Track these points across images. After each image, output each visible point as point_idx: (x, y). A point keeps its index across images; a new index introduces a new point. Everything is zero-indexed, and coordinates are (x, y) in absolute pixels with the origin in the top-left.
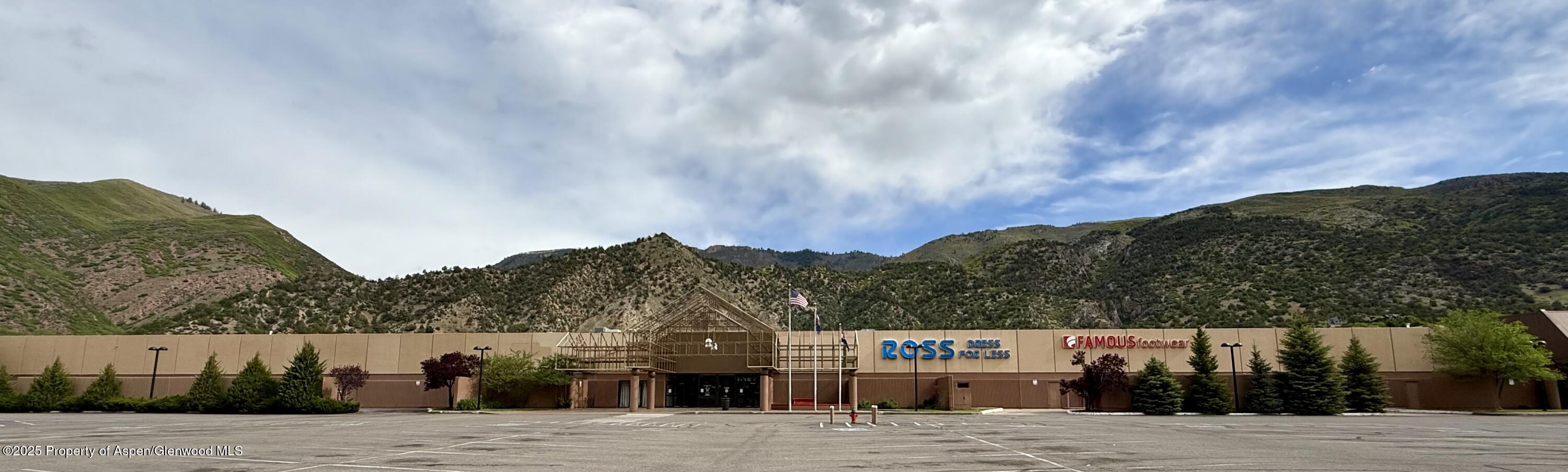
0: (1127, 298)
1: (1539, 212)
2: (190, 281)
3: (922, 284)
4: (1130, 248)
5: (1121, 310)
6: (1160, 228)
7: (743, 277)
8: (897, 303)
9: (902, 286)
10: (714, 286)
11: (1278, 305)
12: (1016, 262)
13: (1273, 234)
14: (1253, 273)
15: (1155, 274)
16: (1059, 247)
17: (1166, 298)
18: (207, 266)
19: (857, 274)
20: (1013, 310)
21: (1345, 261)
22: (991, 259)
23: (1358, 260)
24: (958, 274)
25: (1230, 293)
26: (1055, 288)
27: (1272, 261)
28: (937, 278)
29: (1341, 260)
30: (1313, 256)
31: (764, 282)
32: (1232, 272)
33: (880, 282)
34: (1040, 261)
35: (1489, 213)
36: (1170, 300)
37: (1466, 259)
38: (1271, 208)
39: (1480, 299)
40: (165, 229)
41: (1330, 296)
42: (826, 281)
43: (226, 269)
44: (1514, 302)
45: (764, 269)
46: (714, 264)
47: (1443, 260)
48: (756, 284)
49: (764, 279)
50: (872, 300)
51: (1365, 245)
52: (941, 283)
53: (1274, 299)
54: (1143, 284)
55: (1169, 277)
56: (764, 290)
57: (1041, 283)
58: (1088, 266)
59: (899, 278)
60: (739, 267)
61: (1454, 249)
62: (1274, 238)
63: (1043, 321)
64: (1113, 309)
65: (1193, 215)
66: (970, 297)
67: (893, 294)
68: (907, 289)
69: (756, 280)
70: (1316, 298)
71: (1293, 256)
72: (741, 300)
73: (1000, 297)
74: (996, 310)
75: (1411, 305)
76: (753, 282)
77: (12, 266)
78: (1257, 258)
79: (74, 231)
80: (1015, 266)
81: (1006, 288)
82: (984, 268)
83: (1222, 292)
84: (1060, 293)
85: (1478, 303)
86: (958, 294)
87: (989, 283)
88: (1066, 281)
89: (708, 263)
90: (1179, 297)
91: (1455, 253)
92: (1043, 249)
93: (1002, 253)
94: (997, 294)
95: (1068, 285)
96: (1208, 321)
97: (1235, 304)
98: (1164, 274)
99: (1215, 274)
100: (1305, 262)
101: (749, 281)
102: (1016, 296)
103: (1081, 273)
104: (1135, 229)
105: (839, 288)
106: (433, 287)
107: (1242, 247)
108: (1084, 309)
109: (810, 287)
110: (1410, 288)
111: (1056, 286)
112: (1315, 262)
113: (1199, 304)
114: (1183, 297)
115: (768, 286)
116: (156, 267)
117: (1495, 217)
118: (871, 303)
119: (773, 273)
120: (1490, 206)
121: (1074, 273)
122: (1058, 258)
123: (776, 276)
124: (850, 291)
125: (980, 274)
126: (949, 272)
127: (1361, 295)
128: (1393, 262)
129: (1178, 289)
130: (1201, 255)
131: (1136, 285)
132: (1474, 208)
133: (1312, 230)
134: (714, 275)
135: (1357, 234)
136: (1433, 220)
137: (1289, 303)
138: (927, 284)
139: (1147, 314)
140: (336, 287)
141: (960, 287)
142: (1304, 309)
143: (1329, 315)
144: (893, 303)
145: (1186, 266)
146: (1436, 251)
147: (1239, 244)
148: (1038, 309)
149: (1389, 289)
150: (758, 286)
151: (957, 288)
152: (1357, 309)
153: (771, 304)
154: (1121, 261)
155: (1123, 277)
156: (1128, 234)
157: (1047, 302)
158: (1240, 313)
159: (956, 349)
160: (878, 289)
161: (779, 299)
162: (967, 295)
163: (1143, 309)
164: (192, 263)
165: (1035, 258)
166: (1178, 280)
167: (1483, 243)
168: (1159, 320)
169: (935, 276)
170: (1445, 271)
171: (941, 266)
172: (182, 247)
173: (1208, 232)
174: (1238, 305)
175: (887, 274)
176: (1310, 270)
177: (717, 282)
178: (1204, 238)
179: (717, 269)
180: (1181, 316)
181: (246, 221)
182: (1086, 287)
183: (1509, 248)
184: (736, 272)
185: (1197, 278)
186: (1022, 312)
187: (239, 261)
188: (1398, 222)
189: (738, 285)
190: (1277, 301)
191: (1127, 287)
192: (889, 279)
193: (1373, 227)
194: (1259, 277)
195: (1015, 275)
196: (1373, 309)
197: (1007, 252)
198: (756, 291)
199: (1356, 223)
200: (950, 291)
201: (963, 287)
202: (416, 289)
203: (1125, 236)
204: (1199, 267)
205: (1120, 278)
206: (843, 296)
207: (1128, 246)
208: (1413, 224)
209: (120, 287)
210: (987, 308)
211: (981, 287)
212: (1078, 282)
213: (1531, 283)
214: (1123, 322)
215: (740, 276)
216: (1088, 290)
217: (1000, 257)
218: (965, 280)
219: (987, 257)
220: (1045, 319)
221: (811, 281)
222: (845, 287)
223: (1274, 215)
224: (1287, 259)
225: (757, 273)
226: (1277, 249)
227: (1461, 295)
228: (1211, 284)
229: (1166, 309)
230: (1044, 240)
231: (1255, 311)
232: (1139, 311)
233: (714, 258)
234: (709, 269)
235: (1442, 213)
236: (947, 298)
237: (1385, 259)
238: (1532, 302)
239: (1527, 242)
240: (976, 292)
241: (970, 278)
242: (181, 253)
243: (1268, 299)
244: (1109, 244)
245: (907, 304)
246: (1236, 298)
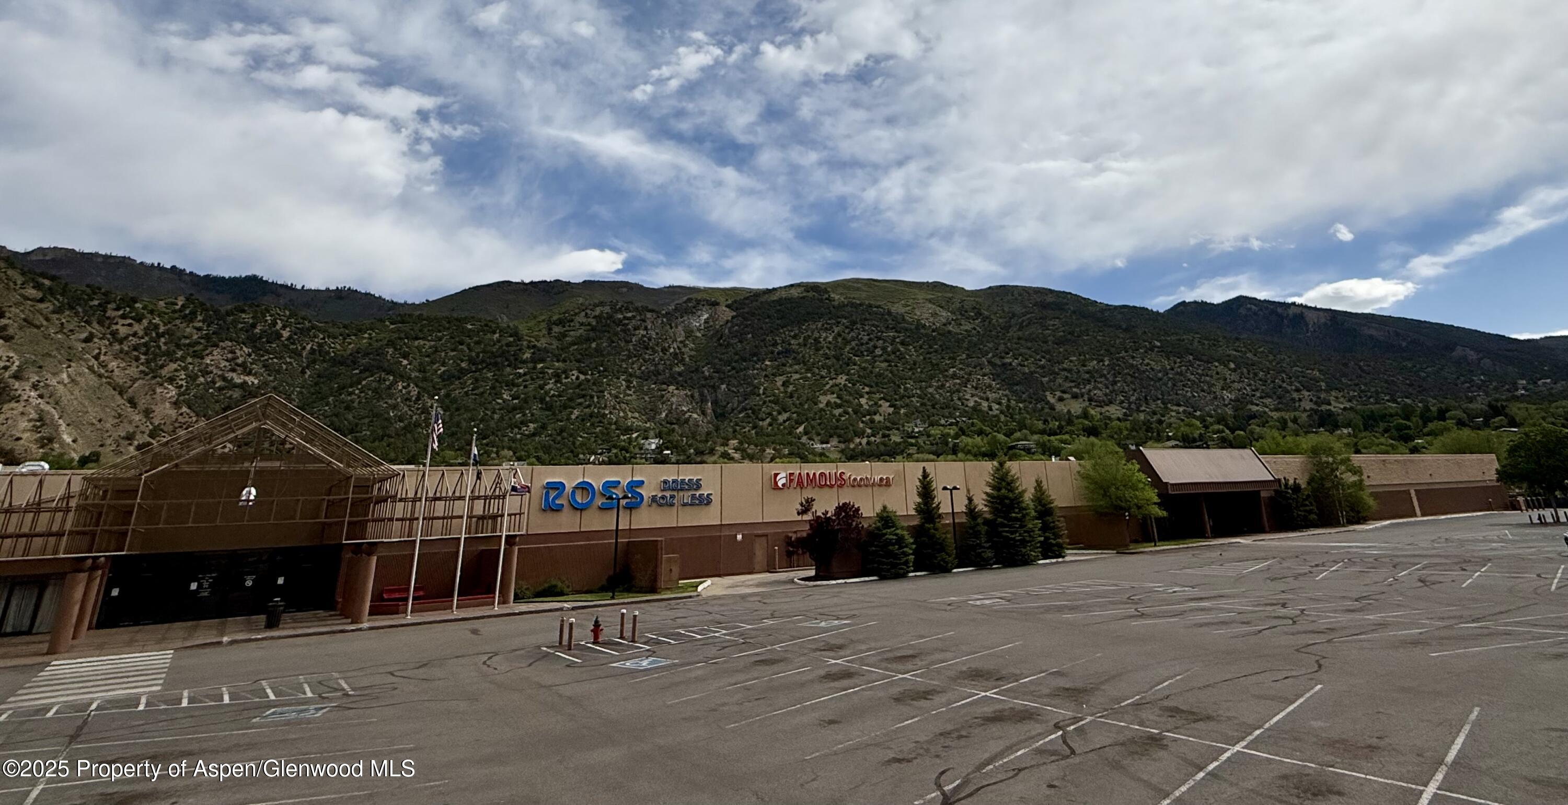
0: (724, 386)
1: (1054, 325)
3: (453, 350)
4: (729, 325)
5: (715, 403)
6: (762, 303)
7: (110, 313)
8: (409, 378)
9: (420, 351)
10: (38, 327)
11: (871, 403)
12: (593, 329)
13: (866, 323)
14: (848, 365)
15: (755, 359)
16: (649, 315)
17: (765, 389)
19: (345, 327)
20: (584, 396)
21: (925, 359)
22: (560, 322)
23: (935, 359)
24: (511, 339)
25: (828, 387)
26: (640, 369)
27: (865, 353)
28: (478, 343)
29: (921, 358)
30: (899, 350)
31: (156, 327)
32: (829, 362)
33: (385, 342)
34: (624, 331)
35: (1023, 321)
36: (769, 392)
37: (1010, 364)
38: (864, 295)
39: (1021, 405)
41: (913, 396)
42: (286, 334)
44: (1043, 409)
45: (162, 303)
46: (47, 282)
47: (995, 364)
48: (137, 327)
49: (157, 320)
50: (366, 370)
51: (940, 343)
52: (484, 352)
53: (866, 396)
54: (741, 370)
55: (768, 363)
56: (152, 340)
57: (623, 361)
58: (681, 342)
59: (417, 338)
60: (106, 294)
61: (1003, 354)
62: (867, 328)
63: (622, 414)
64: (707, 401)
65: (795, 293)
66: (525, 374)
67: (405, 362)
68: (428, 356)
69: (139, 320)
70: (902, 397)
71: (884, 349)
72: (96, 357)
73: (566, 378)
74: (560, 396)
75: (975, 409)
76: (130, 325)
78: (853, 349)
80: (592, 334)
81: (577, 365)
82: (549, 334)
83: (818, 386)
84: (645, 377)
85: (1020, 409)
86: (508, 369)
87: (555, 355)
88: (654, 360)
89: (33, 280)
90: (778, 389)
91: (1003, 358)
92: (630, 315)
93: (576, 314)
94: (565, 372)
95: (656, 365)
96: (807, 420)
97: (833, 401)
98: (764, 360)
99: (814, 364)
100: (893, 356)
101: (121, 322)
102: (589, 377)
103: (672, 350)
104: (735, 301)
105: (309, 347)
107: (839, 335)
108: (674, 400)
109: (253, 341)
110: (974, 392)
111: (641, 366)
112: (901, 357)
113: (798, 398)
114: (782, 389)
115: (163, 335)
117: (1027, 326)
118: (364, 375)
119: (180, 311)
120: (1024, 315)
121: (664, 350)
122: (646, 329)
123: (184, 317)
124: (328, 353)
125: (542, 343)
126: (497, 335)
127: (937, 396)
128: (961, 363)
129: (777, 379)
130: (801, 340)
131: (734, 372)
132: (1014, 315)
133: (897, 323)
134: (41, 306)
135: (933, 331)
136: (986, 323)
137: (880, 402)
138: (462, 351)
139: (744, 409)
141: (512, 358)
142: (892, 409)
143: (913, 417)
144: (403, 377)
145: (787, 352)
146: (990, 355)
147: (836, 330)
148: (617, 397)
149: (958, 391)
150: (141, 333)
151: (507, 360)
152: (935, 411)
153: (162, 367)
154: (719, 340)
155: (720, 360)
156: (728, 306)
157: (628, 387)
158: (837, 412)
159: (646, 492)
160: (380, 353)
161: (183, 359)
162: (521, 371)
163: (740, 402)
165: (618, 325)
166: (778, 367)
167: (1023, 350)
168: (757, 418)
169: (475, 339)
170: (998, 376)
171: (486, 325)
173: (808, 313)
174: (835, 403)
175: (398, 330)
176: (896, 366)
177: (47, 319)
178: (805, 321)
179: (52, 294)
180: (780, 413)
182: (677, 369)
183: (1038, 357)
184: (96, 303)
185: (797, 367)
186: (596, 399)
188: (963, 322)
189: (96, 328)
190: (868, 399)
191: (724, 373)
192: (400, 339)
193: (945, 325)
194: (854, 369)
195: (590, 347)
196: (946, 412)
197: (583, 314)
198: (134, 341)
199: (931, 320)
200: (496, 364)
201: (516, 359)
203: (724, 308)
204: (798, 353)
205: (717, 361)
206: (314, 362)
207: (727, 322)
208: (973, 326)
210: (547, 393)
211: (542, 360)
212: (668, 362)
213: (1052, 391)
214: (716, 418)
215: (104, 311)
216: (680, 374)
217: (572, 321)
218: (520, 350)
219: (555, 318)
220: (624, 412)
221: (257, 331)
222: (320, 345)
223: (867, 302)
224: (878, 352)
225: (144, 308)
226: (870, 340)
227: (1009, 400)
228: (809, 375)
229: (765, 403)
230: (632, 303)
231: (850, 410)
232: (735, 405)
233: (53, 272)
234: (31, 292)
235: (992, 317)
236: (490, 375)
237: (954, 359)
238: (1054, 409)
239: (1048, 352)
240: (535, 368)
241: (529, 347)
243: (862, 397)
244: (706, 316)
245: (425, 379)
246: (833, 393)
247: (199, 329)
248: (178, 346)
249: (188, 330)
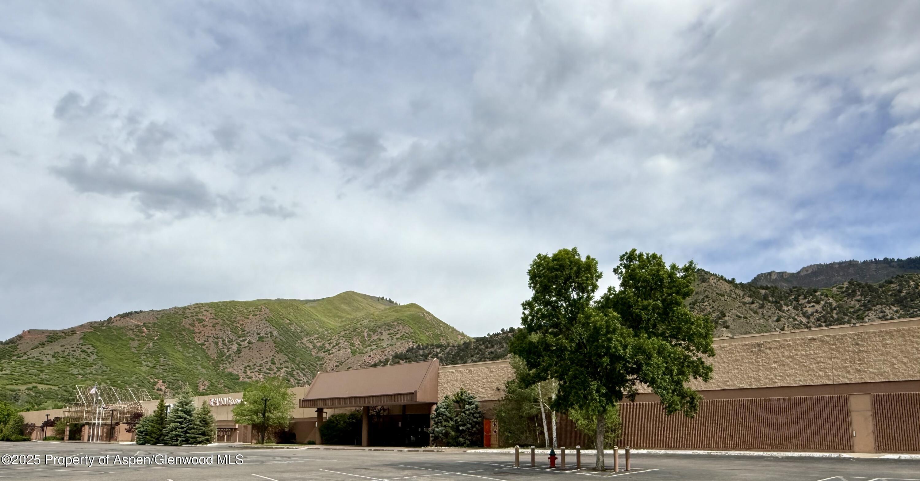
2: (372, 356)
7: (801, 302)
18: (382, 344)
31: (830, 304)
40: (363, 322)
43: (391, 345)
46: (765, 292)
48: (818, 307)
49: (829, 300)
56: (828, 313)
69: (818, 302)
76: (813, 306)
77: (291, 356)
79: (321, 330)
101: (808, 305)
106: (493, 346)
115: (835, 309)
116: (357, 348)
119: (846, 291)
123: (849, 295)
134: (753, 306)
140: (429, 354)
150: (820, 310)
164: (374, 343)
172: (370, 333)
177: (756, 313)
181: (406, 309)
187: (398, 338)
198: (816, 316)
202: (480, 350)
209: (340, 364)
215: (798, 301)
225: (820, 294)
234: (748, 300)
242: (369, 336)
247: (858, 301)
248: (846, 315)
249: (853, 303)
